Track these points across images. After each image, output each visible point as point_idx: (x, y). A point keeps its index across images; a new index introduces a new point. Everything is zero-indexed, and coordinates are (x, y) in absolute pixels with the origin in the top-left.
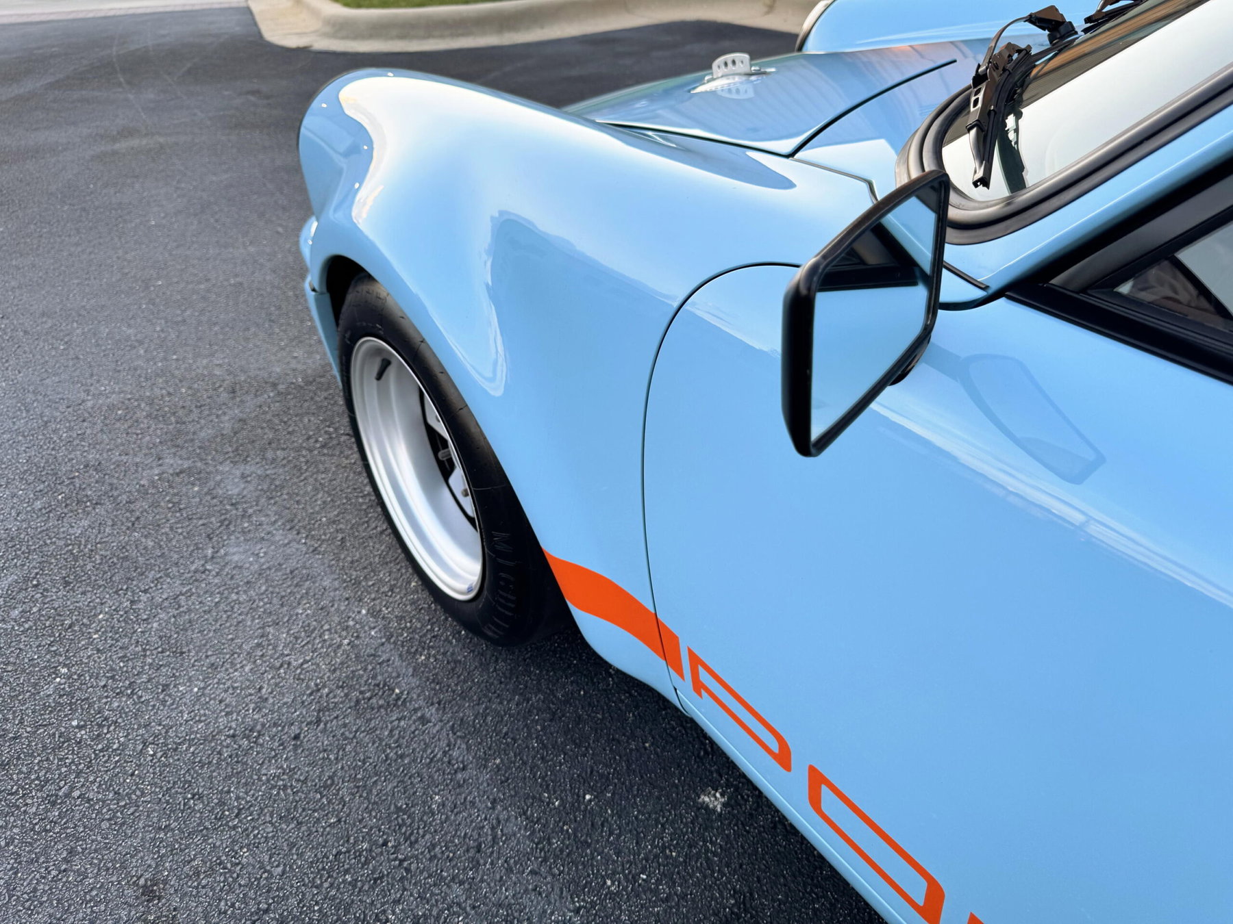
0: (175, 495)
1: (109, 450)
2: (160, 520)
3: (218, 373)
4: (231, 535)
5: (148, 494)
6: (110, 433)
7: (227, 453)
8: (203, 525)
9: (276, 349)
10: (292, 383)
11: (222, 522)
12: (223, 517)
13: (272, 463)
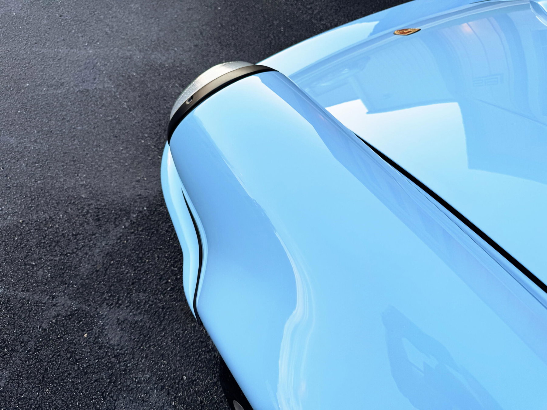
0: (71, 342)
1: (14, 285)
2: (63, 373)
3: (84, 196)
4: (119, 394)
5: (50, 340)
6: (12, 263)
7: (103, 293)
8: (96, 381)
9: (123, 170)
10: (140, 212)
11: (110, 377)
12: (110, 372)
13: (138, 308)
